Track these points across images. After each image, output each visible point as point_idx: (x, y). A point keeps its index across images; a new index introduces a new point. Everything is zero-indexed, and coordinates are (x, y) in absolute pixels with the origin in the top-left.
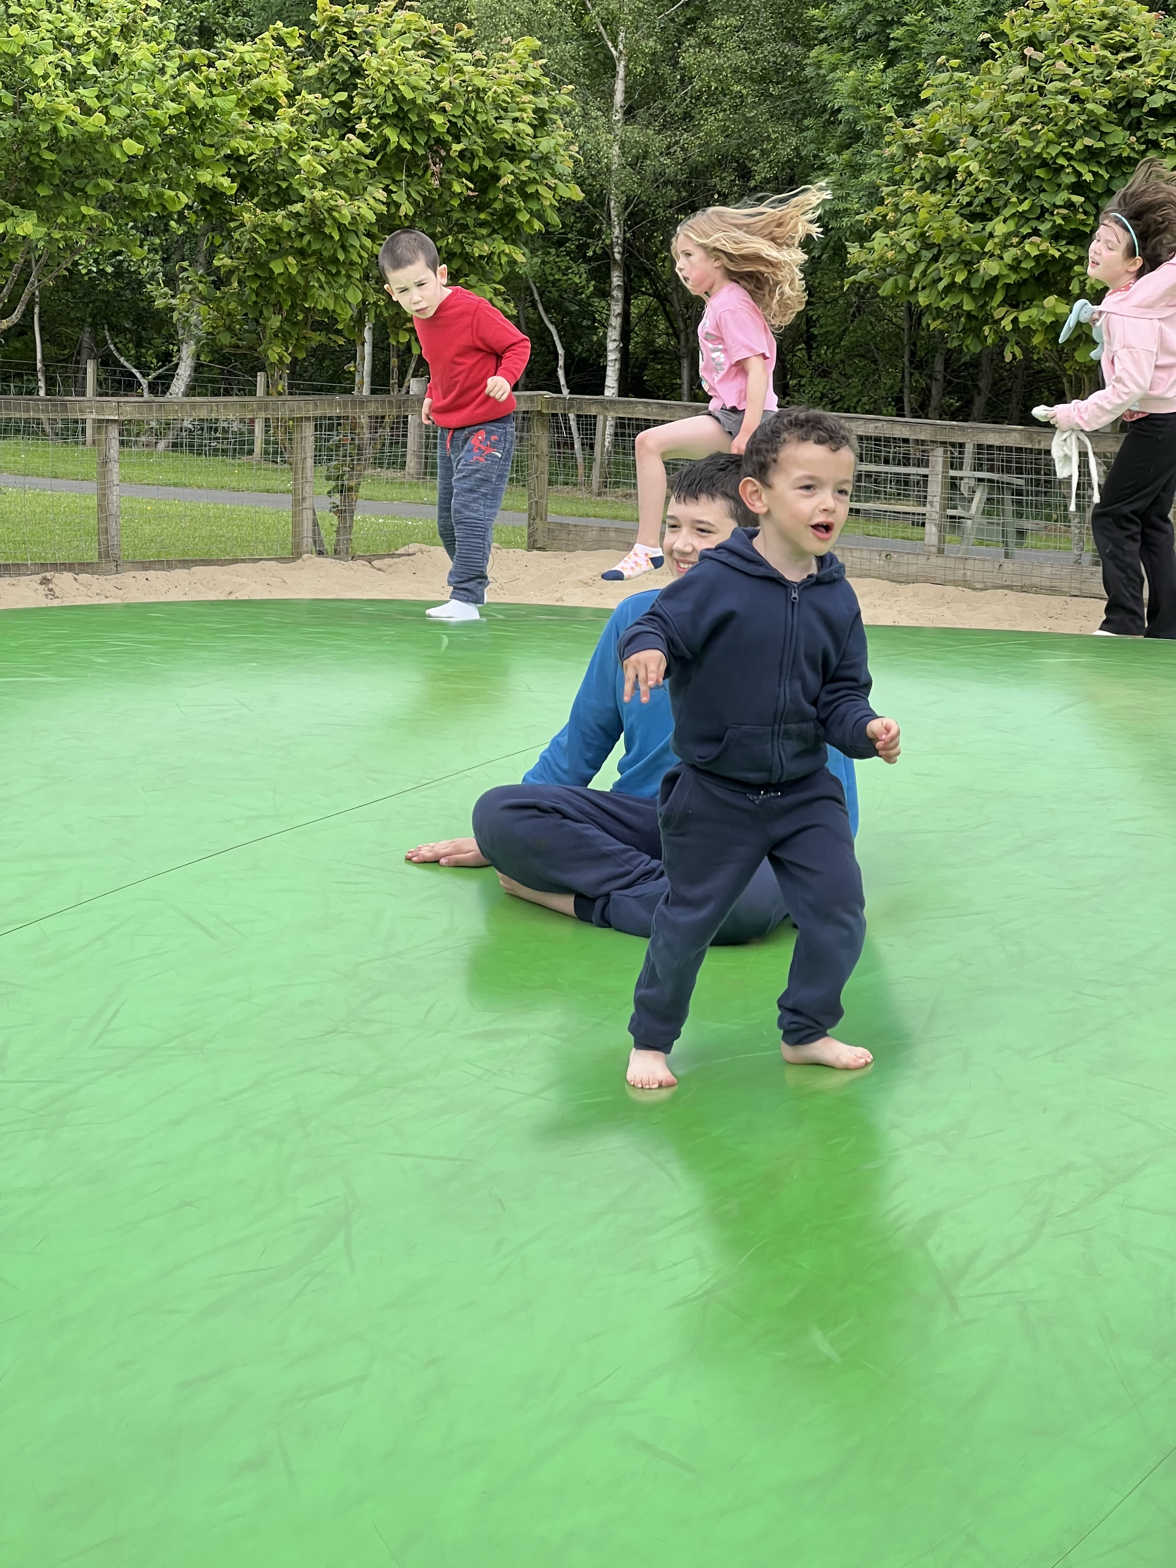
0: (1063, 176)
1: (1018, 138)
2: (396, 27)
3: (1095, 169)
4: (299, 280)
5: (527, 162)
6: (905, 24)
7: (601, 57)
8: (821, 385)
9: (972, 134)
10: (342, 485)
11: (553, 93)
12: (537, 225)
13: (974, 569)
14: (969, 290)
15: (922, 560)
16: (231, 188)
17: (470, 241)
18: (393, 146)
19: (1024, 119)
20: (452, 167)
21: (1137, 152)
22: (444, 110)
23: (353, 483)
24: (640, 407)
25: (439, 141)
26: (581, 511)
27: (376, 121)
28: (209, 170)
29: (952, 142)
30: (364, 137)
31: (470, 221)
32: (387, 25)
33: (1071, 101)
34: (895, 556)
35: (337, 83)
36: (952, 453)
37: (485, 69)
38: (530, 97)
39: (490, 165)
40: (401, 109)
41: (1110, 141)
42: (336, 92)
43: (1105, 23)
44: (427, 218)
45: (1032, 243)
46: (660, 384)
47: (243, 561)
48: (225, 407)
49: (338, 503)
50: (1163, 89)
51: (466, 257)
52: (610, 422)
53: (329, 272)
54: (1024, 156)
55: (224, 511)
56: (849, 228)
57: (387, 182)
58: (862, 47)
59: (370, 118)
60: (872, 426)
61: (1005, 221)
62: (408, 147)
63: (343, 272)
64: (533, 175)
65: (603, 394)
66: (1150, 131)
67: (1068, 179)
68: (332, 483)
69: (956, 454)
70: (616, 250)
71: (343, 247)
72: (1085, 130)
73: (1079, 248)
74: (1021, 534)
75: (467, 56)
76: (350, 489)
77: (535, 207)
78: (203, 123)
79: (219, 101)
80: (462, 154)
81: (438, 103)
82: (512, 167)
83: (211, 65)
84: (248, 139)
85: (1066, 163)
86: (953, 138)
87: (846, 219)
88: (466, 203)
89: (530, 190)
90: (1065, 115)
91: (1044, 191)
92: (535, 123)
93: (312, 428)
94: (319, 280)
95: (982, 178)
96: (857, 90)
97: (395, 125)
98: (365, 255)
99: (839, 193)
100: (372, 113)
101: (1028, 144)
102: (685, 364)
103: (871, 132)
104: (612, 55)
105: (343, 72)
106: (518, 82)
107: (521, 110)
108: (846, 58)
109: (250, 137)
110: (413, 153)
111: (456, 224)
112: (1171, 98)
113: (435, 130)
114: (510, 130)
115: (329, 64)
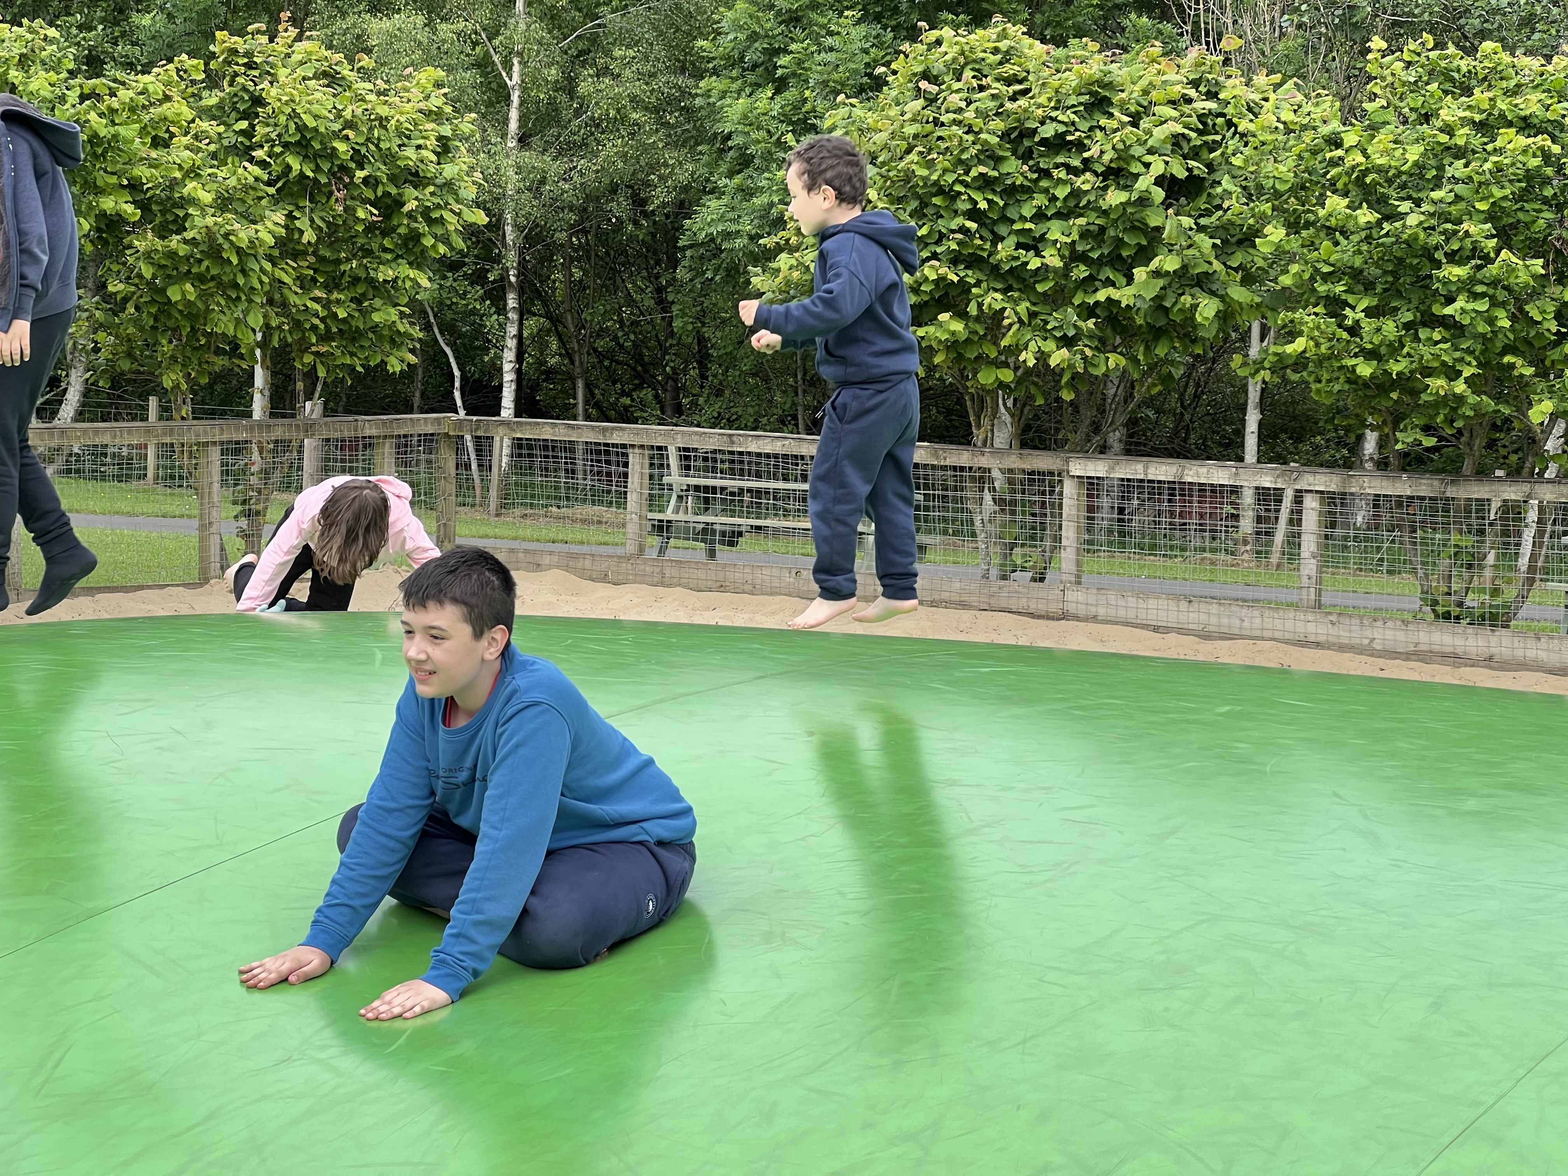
0: (959, 202)
1: (914, 167)
2: (296, 57)
3: (990, 197)
4: (199, 304)
5: (431, 189)
6: (792, 52)
7: (494, 86)
10: (250, 510)
11: (455, 121)
12: (442, 249)
16: (134, 214)
17: (375, 266)
18: (294, 173)
19: (920, 148)
20: (356, 194)
21: (1029, 180)
22: (347, 138)
23: (260, 507)
24: (547, 428)
25: (343, 168)
26: (482, 532)
27: (278, 149)
28: (112, 197)
30: (263, 164)
31: (375, 246)
32: (288, 56)
33: (967, 133)
35: (239, 112)
37: (387, 98)
38: (432, 126)
39: (393, 191)
40: (303, 137)
41: (1005, 168)
42: (237, 121)
43: (999, 57)
44: (332, 243)
45: (932, 267)
47: (149, 587)
48: (129, 432)
49: (245, 527)
50: (1054, 119)
51: (371, 282)
52: (507, 442)
53: (229, 297)
54: (921, 184)
55: (123, 536)
56: (740, 249)
57: (291, 208)
58: (751, 77)
59: (272, 146)
60: (779, 444)
62: (311, 175)
63: (244, 298)
64: (437, 200)
65: (499, 415)
66: (1041, 160)
67: (963, 205)
68: (239, 508)
70: (511, 273)
71: (244, 272)
72: (979, 159)
73: (977, 271)
75: (370, 86)
76: (258, 513)
77: (440, 231)
78: (106, 151)
79: (122, 130)
80: (366, 181)
81: (340, 131)
82: (416, 193)
83: (113, 94)
84: (151, 166)
85: (963, 190)
87: (738, 241)
88: (370, 228)
89: (435, 215)
90: (960, 145)
91: (942, 216)
92: (439, 150)
93: (219, 452)
94: (218, 304)
96: (746, 117)
97: (298, 153)
98: (266, 280)
99: (730, 215)
100: (274, 141)
101: (924, 172)
102: (580, 384)
103: (762, 157)
104: (506, 84)
105: (245, 101)
106: (420, 111)
107: (424, 138)
108: (735, 86)
109: (154, 164)
110: (316, 181)
111: (360, 249)
112: (1062, 129)
113: (338, 158)
114: (414, 157)
115: (229, 93)
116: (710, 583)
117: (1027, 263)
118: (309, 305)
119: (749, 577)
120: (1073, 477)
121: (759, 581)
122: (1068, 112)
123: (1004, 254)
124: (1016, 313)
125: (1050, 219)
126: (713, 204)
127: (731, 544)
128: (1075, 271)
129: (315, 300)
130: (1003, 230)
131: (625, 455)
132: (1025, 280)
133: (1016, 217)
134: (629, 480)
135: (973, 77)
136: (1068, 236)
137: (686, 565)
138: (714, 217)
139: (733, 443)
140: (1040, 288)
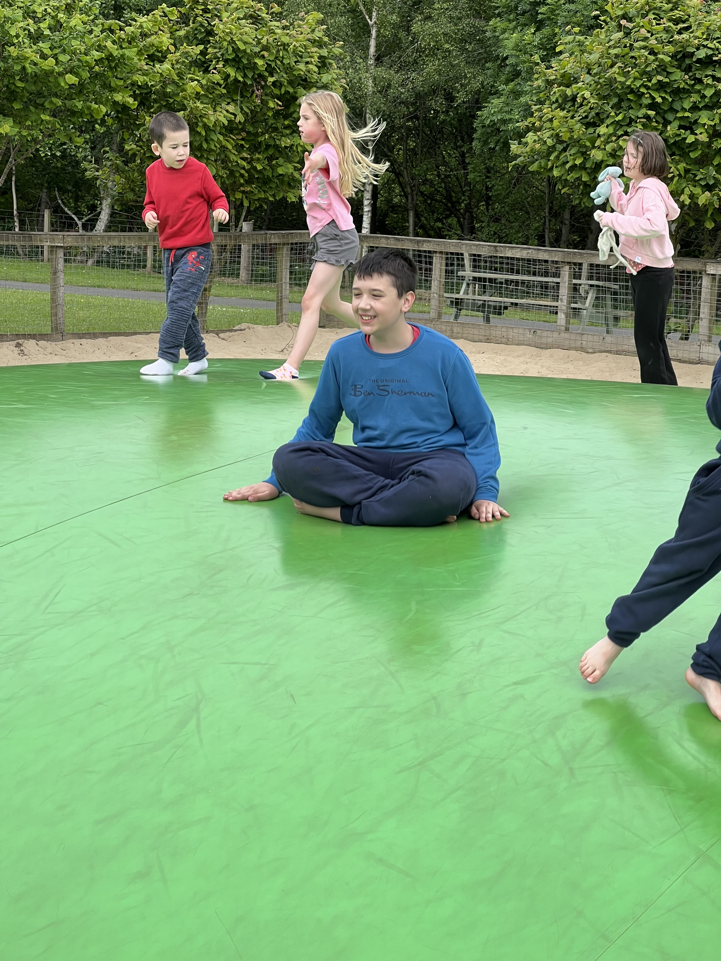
0: (643, 99)
1: (616, 76)
2: (233, 5)
3: (663, 95)
6: (548, 4)
7: (361, 25)
8: (494, 227)
9: (588, 73)
11: (330, 47)
13: (587, 340)
14: (585, 169)
15: (556, 334)
16: (134, 104)
17: (279, 137)
18: (232, 79)
19: (620, 64)
20: (268, 92)
21: (689, 85)
22: (263, 57)
24: (383, 240)
25: (261, 76)
28: (120, 93)
29: (575, 79)
31: (279, 125)
32: (229, 5)
33: (649, 54)
34: (539, 332)
35: (198, 40)
36: (574, 269)
37: (288, 31)
38: (316, 49)
39: (291, 90)
40: (237, 56)
41: (673, 78)
42: (197, 45)
43: (670, 5)
44: (253, 123)
46: (396, 226)
47: (140, 333)
48: (129, 238)
50: (705, 46)
51: (276, 147)
54: (620, 87)
55: (129, 302)
56: (512, 131)
57: (229, 100)
58: (522, 20)
60: (525, 252)
61: (607, 127)
62: (241, 79)
66: (697, 72)
67: (646, 101)
69: (577, 270)
71: (207, 140)
72: (657, 71)
74: (616, 319)
75: (277, 24)
78: (117, 65)
79: (127, 52)
80: (274, 84)
81: (259, 52)
83: (121, 29)
84: (144, 75)
85: (645, 91)
86: (576, 76)
87: (510, 125)
88: (277, 114)
90: (646, 62)
91: (632, 108)
92: (320, 65)
95: (592, 101)
96: (517, 45)
97: (234, 66)
98: (218, 146)
99: (506, 109)
100: (219, 58)
101: (622, 79)
102: (411, 214)
103: (526, 72)
104: (368, 24)
105: (201, 33)
106: (309, 40)
107: (310, 57)
108: (511, 26)
109: (145, 74)
110: (245, 83)
111: (271, 127)
112: (710, 52)
113: (258, 69)
114: (304, 69)
115: (192, 28)
116: (481, 337)
117: (685, 139)
118: (239, 162)
119: (505, 334)
120: (709, 274)
121: (511, 337)
122: (715, 42)
123: (671, 132)
124: (678, 170)
125: (700, 110)
126: (496, 101)
127: (500, 314)
128: (715, 143)
129: (243, 159)
130: (670, 117)
131: (431, 257)
132: (683, 149)
133: (679, 109)
134: (433, 273)
135: (654, 19)
136: (712, 121)
137: (467, 326)
138: (496, 110)
139: (497, 251)
140: (693, 155)
